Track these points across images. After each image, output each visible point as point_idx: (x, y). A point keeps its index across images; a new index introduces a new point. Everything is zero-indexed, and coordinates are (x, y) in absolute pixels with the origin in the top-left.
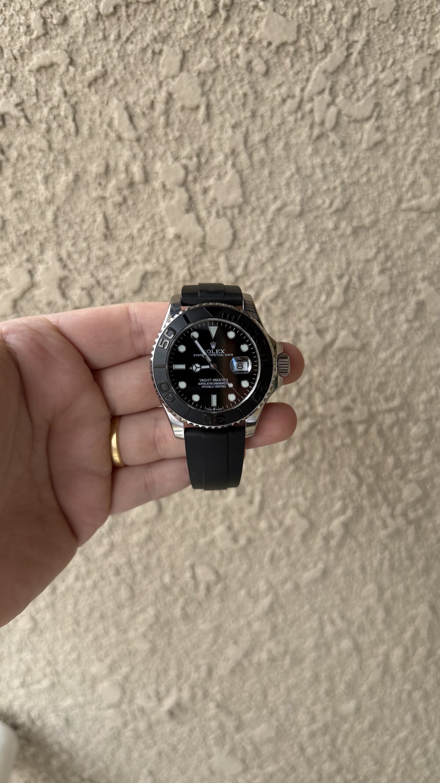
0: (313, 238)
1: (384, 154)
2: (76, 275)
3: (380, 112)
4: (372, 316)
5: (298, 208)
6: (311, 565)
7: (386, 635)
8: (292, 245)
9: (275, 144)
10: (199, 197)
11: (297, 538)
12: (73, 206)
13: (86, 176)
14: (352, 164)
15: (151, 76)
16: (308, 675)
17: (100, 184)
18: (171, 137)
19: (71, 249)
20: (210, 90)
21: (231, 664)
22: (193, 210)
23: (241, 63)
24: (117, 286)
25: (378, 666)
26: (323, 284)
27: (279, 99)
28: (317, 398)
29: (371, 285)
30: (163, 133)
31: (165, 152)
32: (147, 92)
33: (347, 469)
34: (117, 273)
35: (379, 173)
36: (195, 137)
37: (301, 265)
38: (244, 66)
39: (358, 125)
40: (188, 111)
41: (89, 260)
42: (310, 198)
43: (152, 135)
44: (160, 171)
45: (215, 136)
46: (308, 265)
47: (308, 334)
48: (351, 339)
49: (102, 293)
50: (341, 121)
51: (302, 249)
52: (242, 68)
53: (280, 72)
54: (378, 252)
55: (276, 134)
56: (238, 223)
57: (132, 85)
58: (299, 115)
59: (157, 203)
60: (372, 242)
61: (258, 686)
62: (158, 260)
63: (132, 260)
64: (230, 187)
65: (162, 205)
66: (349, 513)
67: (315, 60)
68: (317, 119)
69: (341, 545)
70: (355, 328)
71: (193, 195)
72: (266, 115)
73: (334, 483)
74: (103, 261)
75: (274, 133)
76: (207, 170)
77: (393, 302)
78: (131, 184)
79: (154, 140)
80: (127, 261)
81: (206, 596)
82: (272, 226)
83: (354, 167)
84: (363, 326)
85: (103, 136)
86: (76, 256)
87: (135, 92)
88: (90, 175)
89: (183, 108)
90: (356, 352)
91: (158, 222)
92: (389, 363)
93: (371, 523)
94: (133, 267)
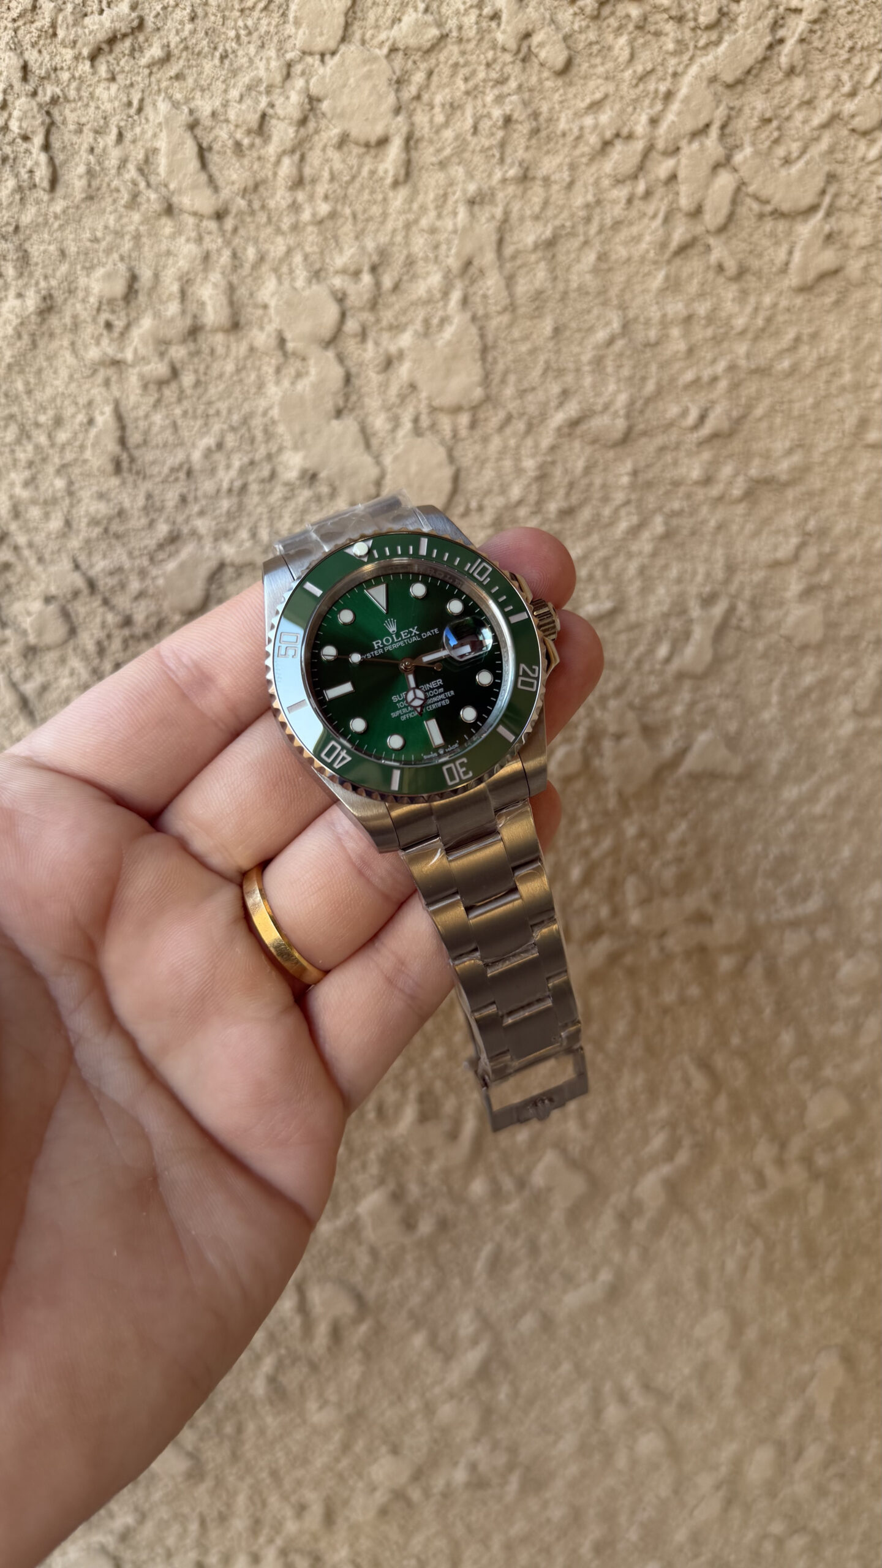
0: (651, 501)
1: (837, 303)
2: (33, 562)
3: (836, 195)
4: (775, 699)
5: (621, 424)
6: (584, 1275)
7: (740, 1422)
8: (598, 515)
9: (573, 256)
10: (372, 378)
11: (557, 1217)
12: (32, 380)
13: (71, 301)
14: (760, 322)
15: (263, 46)
16: (557, 1513)
17: (109, 325)
18: (306, 216)
19: (24, 494)
20: (418, 97)
21: (380, 1497)
22: (352, 410)
23: (504, 35)
24: (141, 595)
25: (718, 1487)
26: (666, 616)
27: (593, 140)
28: (631, 890)
29: (778, 624)
30: (290, 201)
31: (289, 252)
32: (249, 88)
33: (686, 1059)
34: (145, 562)
35: (822, 349)
36: (368, 220)
37: (615, 567)
38: (512, 45)
39: (782, 226)
40: (356, 150)
41: (68, 523)
42: (648, 401)
43: (256, 205)
44: (273, 303)
45: (424, 223)
46: (632, 568)
47: (618, 737)
48: (722, 753)
49: (101, 610)
50: (742, 211)
51: (623, 526)
52: (504, 50)
53: (600, 70)
54: (802, 546)
55: (581, 229)
56: (467, 454)
57: (209, 66)
58: (641, 187)
59: (261, 386)
60: (789, 519)
61: (441, 1543)
62: (254, 535)
63: (185, 530)
64: (453, 357)
65: (273, 391)
66: (683, 1157)
67: (691, 45)
68: (684, 202)
69: (657, 1228)
70: (733, 727)
71: (354, 370)
72: (555, 177)
73: (653, 1091)
74: (106, 530)
75: (573, 227)
76: (397, 307)
77: (826, 668)
78: (194, 331)
79: (262, 218)
80: (171, 532)
81: (329, 1349)
82: (553, 463)
83: (763, 330)
84: (751, 721)
85: (125, 197)
86: (35, 512)
87: (219, 86)
88: (84, 301)
89: (343, 141)
90: (730, 784)
91: (259, 435)
92: (804, 810)
93: (730, 1177)
94: (187, 551)
